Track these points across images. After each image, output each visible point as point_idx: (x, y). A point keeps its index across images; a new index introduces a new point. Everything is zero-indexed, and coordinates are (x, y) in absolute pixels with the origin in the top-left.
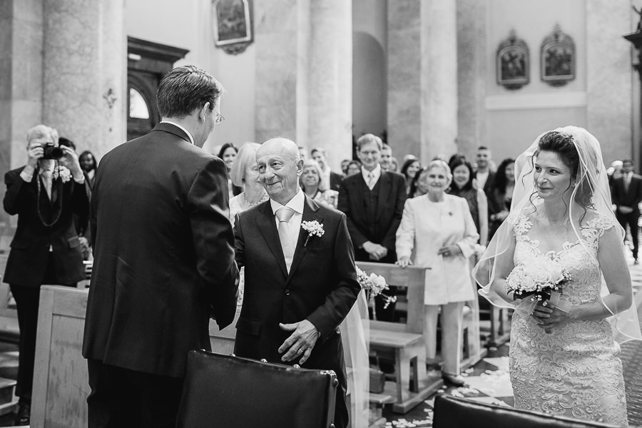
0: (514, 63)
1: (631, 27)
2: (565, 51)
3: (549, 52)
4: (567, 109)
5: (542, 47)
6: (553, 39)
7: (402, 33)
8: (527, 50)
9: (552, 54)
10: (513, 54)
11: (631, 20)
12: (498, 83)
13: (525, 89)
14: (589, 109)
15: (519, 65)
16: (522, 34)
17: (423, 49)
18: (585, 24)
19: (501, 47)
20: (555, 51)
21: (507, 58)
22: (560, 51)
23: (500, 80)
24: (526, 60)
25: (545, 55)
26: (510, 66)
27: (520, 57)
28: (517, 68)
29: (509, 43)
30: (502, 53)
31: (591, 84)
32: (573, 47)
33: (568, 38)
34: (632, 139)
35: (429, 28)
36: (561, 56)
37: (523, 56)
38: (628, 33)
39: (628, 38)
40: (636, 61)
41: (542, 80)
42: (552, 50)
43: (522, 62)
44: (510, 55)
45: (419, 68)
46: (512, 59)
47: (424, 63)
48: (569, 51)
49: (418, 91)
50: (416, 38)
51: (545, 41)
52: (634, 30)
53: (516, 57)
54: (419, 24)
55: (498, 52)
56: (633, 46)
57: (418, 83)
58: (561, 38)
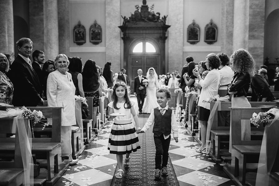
0: (80, 35)
1: (120, 23)
2: (98, 31)
3: (93, 31)
4: (99, 53)
5: (90, 29)
6: (94, 26)
7: (35, 18)
8: (85, 30)
9: (94, 32)
10: (80, 31)
11: (120, 21)
12: (74, 42)
13: (84, 45)
14: (107, 53)
15: (82, 35)
16: (83, 23)
17: (45, 25)
18: (105, 21)
19: (75, 28)
20: (95, 31)
21: (78, 32)
22: (97, 31)
23: (75, 41)
24: (84, 33)
25: (91, 32)
26: (79, 35)
27: (82, 32)
28: (81, 37)
29: (78, 26)
30: (75, 30)
31: (107, 44)
32: (101, 30)
33: (99, 26)
34: (121, 65)
35: (47, 17)
36: (96, 32)
37: (83, 32)
38: (119, 25)
39: (119, 27)
40: (122, 36)
41: (90, 42)
42: (94, 30)
43: (83, 34)
44: (78, 31)
45: (43, 33)
46: (79, 33)
47: (45, 31)
48: (100, 31)
49: (43, 43)
50: (42, 20)
51: (91, 27)
52: (122, 25)
53: (81, 32)
54: (43, 15)
55: (74, 30)
56: (121, 31)
57: (43, 40)
58: (97, 26)
